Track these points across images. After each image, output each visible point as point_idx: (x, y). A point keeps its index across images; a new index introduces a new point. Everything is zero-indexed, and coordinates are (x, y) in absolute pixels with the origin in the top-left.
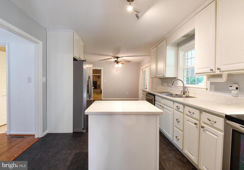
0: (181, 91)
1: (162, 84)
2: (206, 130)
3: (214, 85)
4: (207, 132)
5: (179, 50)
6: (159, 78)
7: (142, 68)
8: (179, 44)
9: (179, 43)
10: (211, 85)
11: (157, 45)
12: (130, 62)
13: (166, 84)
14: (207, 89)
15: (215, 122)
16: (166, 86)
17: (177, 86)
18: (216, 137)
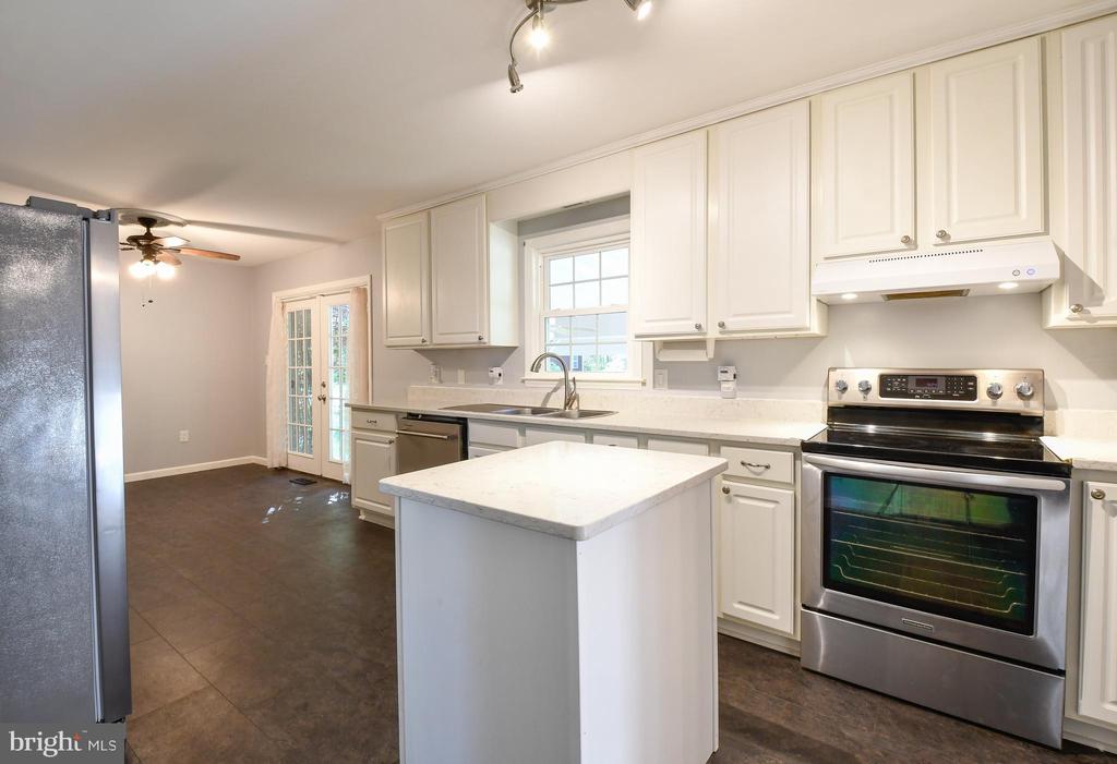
0: (543, 397)
1: (437, 375)
2: (737, 496)
3: (666, 371)
4: (741, 501)
5: (526, 247)
6: (416, 350)
7: (276, 297)
8: (526, 228)
9: (525, 221)
10: (658, 371)
11: (428, 204)
12: (236, 258)
13: (461, 373)
14: (644, 384)
15: (767, 467)
16: (462, 382)
17: (523, 381)
18: (772, 506)
